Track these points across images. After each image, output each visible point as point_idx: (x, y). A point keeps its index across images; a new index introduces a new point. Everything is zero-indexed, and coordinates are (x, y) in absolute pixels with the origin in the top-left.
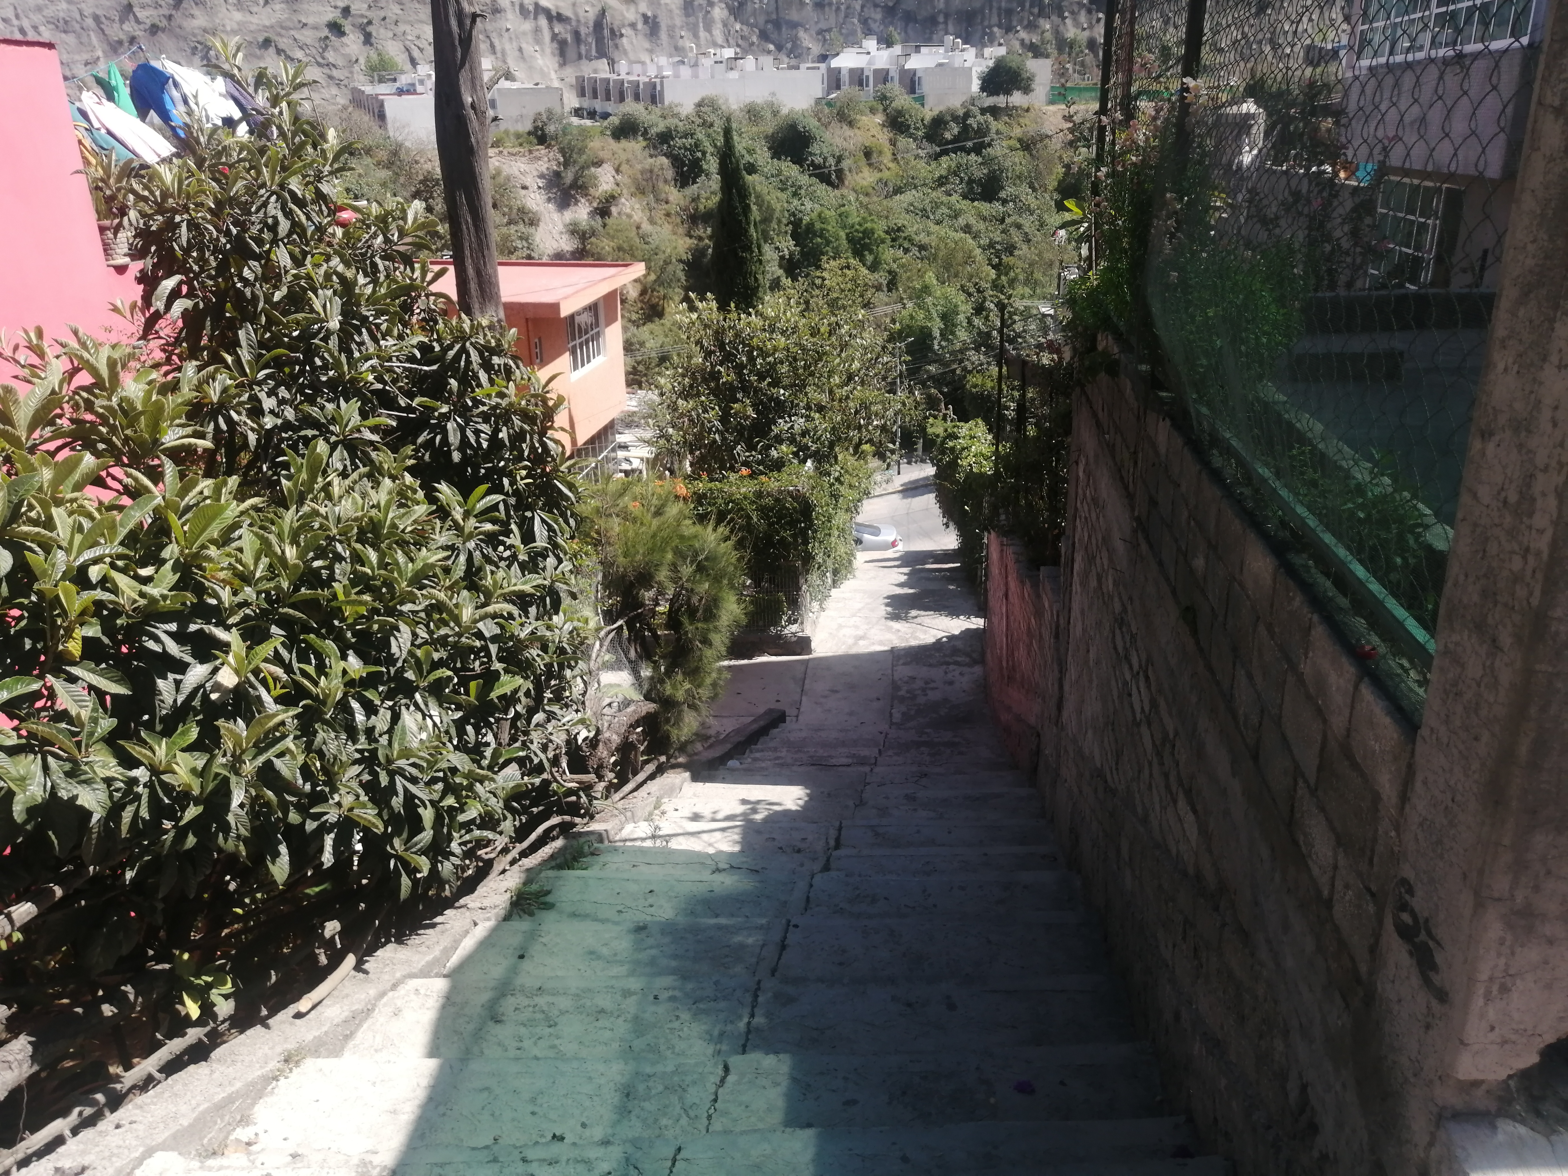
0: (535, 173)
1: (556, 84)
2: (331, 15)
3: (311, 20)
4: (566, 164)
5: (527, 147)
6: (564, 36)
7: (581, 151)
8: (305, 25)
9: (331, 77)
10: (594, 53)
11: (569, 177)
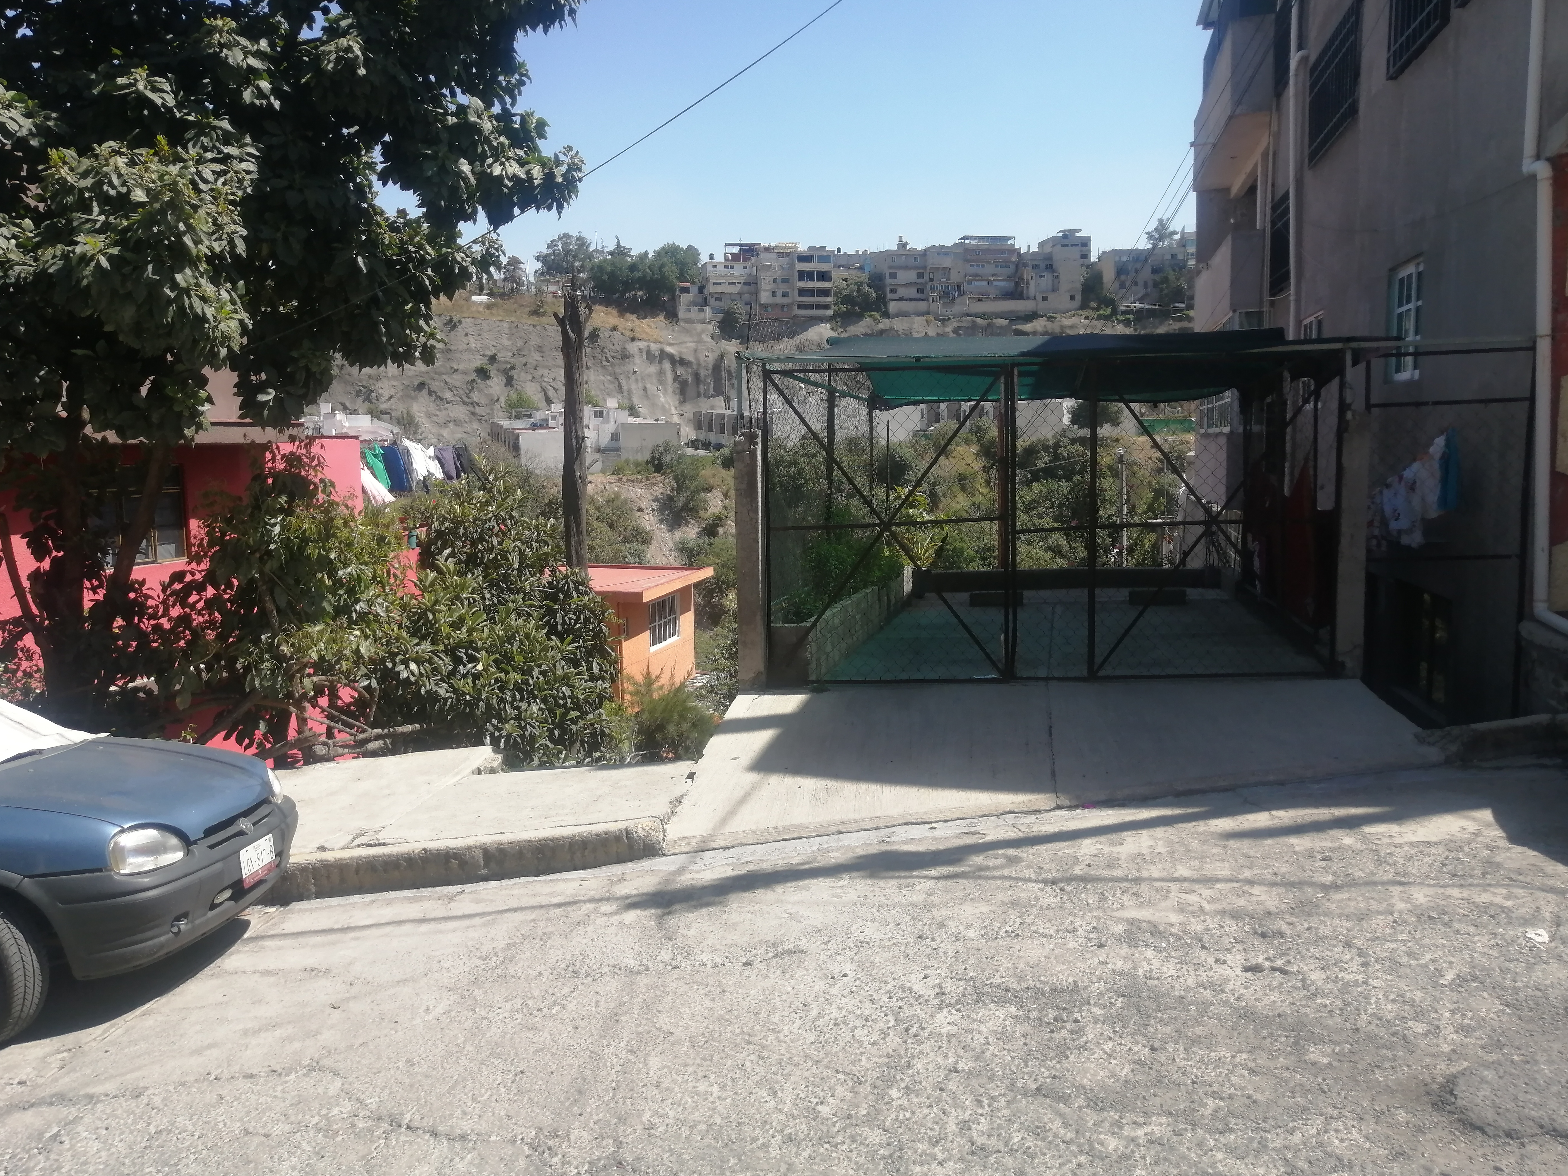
0: (650, 497)
1: (676, 419)
2: (479, 362)
3: (461, 367)
4: (679, 490)
5: (645, 474)
6: (685, 377)
7: (693, 478)
8: (456, 370)
9: (473, 414)
10: (711, 392)
11: (681, 501)
